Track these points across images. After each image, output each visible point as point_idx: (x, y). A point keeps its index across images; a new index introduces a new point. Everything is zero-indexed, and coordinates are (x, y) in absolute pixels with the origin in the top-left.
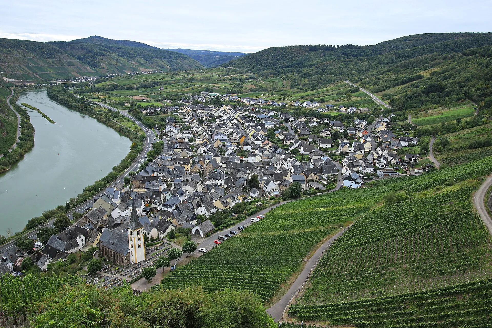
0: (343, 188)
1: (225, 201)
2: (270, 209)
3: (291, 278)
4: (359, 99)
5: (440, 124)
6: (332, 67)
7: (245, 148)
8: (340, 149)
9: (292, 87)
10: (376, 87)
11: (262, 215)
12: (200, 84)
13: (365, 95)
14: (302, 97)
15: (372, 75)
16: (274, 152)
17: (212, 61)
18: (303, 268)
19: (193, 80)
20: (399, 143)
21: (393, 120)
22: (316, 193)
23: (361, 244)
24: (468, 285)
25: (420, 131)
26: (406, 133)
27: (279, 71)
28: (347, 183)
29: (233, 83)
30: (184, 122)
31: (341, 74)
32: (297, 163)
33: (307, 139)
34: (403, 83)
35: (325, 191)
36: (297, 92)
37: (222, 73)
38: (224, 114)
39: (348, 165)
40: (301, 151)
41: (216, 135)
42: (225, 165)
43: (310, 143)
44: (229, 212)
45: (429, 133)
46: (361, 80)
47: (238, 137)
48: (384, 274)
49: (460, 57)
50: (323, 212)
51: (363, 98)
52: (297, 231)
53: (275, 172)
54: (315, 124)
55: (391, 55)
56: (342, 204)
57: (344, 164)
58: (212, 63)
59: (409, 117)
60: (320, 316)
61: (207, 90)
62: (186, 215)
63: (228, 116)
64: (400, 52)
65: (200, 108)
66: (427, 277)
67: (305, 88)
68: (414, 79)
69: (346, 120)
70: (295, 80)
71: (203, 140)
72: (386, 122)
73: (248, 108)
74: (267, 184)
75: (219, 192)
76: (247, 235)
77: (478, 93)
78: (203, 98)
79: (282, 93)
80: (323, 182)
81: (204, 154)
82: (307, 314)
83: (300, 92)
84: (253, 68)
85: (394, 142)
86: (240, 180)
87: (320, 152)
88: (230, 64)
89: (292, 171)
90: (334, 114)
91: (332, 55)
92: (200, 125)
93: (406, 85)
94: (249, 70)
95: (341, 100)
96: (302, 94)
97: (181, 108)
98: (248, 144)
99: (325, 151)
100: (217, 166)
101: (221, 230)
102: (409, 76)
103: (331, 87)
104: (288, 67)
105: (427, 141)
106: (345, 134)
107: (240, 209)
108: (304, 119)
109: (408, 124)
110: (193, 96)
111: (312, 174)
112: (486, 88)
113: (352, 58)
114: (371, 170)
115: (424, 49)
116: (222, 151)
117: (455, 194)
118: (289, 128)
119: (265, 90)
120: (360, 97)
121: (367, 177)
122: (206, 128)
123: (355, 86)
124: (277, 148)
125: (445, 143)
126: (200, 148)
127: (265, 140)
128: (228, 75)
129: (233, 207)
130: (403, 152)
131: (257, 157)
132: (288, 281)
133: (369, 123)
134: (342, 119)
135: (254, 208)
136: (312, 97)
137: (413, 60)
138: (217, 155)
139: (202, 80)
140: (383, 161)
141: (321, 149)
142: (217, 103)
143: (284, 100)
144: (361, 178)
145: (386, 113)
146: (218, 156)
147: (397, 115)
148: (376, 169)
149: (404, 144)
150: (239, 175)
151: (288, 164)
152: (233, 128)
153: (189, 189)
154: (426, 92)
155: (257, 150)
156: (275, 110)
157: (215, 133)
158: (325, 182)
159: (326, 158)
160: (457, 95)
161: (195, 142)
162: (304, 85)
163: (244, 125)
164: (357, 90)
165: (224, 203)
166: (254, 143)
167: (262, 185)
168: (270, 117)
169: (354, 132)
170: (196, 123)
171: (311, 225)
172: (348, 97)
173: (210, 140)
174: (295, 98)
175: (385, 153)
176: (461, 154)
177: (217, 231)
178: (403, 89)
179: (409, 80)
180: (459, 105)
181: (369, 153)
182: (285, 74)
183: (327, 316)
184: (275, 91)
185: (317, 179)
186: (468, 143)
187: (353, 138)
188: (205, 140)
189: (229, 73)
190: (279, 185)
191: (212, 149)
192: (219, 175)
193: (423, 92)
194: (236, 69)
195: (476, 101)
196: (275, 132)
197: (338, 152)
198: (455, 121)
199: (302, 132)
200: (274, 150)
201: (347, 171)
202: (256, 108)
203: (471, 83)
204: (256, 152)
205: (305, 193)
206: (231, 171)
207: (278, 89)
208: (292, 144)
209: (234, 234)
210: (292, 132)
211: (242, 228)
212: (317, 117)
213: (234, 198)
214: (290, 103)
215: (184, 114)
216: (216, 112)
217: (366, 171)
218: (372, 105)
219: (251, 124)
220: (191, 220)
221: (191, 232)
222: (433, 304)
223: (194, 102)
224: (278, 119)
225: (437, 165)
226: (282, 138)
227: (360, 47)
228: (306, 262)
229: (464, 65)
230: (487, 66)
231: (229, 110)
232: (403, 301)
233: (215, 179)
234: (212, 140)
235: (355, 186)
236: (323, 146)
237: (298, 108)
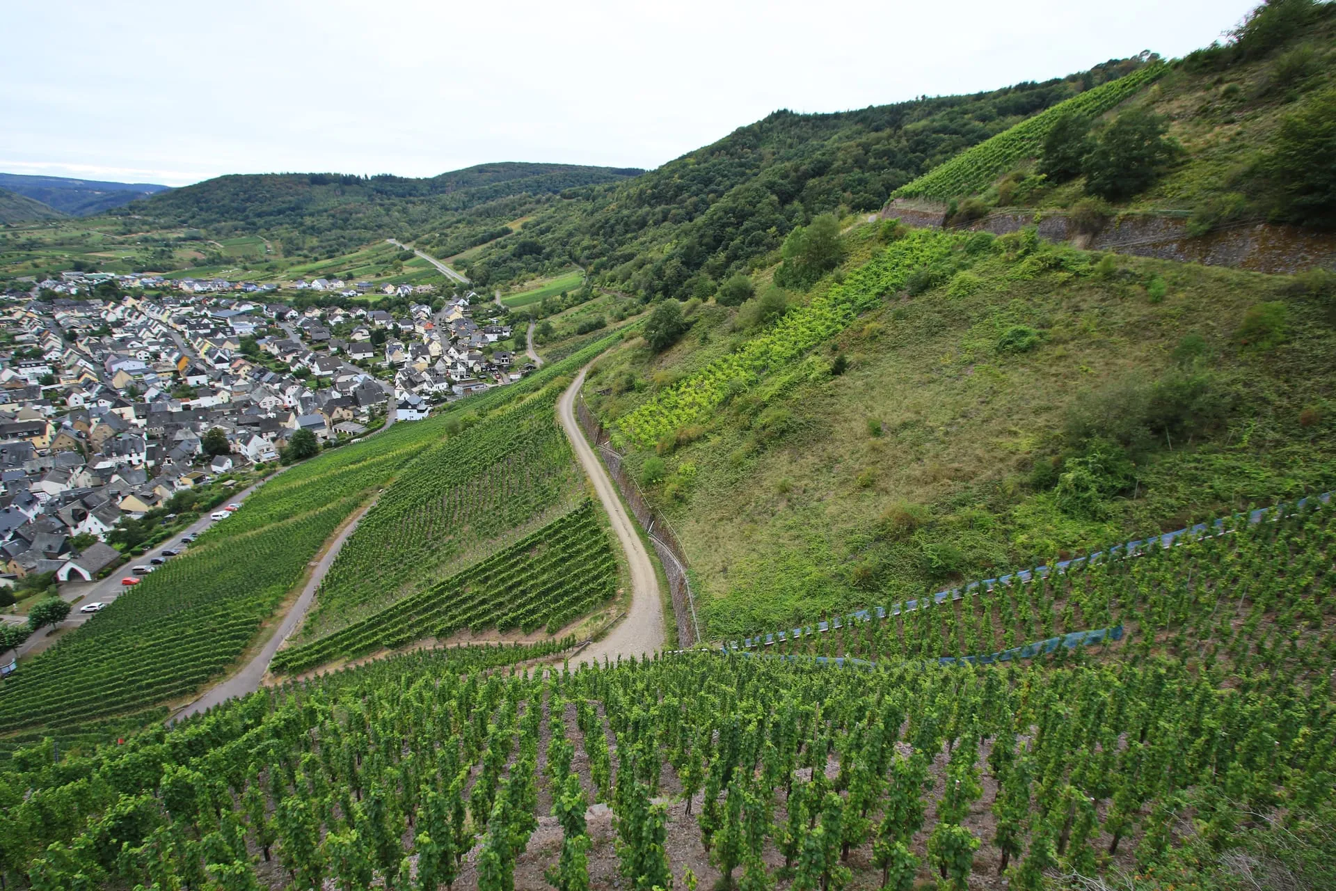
0: (399, 424)
1: (149, 494)
2: (253, 489)
3: (284, 604)
4: (415, 270)
5: (540, 303)
6: (360, 215)
7: (192, 381)
8: (390, 358)
9: (288, 253)
10: (442, 248)
11: (235, 504)
12: (57, 253)
13: (425, 263)
14: (310, 272)
15: (434, 229)
16: (258, 379)
17: (85, 201)
18: (308, 579)
19: (32, 245)
20: (484, 337)
21: (474, 302)
22: (349, 441)
23: (405, 510)
24: (545, 530)
25: (513, 315)
26: (494, 320)
27: (254, 224)
28: (402, 415)
29: (147, 249)
30: (21, 342)
31: (380, 227)
32: (307, 394)
33: (326, 348)
34: (483, 241)
35: (366, 434)
36: (299, 263)
37: (113, 228)
38: (130, 315)
39: (403, 383)
40: (316, 370)
41: (115, 362)
42: (144, 421)
43: (334, 355)
44: (162, 513)
45: (525, 318)
46: (416, 237)
47: (172, 360)
48: (437, 549)
49: (559, 201)
50: (351, 472)
51: (423, 269)
52: (302, 516)
53: (263, 416)
54: (340, 319)
55: (460, 195)
56: (387, 451)
57: (398, 382)
58: (85, 206)
59: (498, 294)
60: (330, 655)
61: (78, 267)
62: (44, 546)
63: (142, 318)
64: (473, 190)
65: (64, 307)
66: (496, 535)
67: (314, 255)
68: (499, 235)
69: (397, 308)
70: (290, 241)
71: (79, 377)
72: (464, 306)
73: (193, 299)
74: (246, 443)
75: (134, 479)
76: (198, 550)
77: (586, 252)
78: (72, 283)
79: (266, 265)
80: (362, 419)
81: (87, 406)
82: (306, 659)
83: (304, 263)
84: (193, 217)
85: (477, 336)
86: (183, 446)
87: (354, 368)
88: (131, 208)
89: (300, 411)
90: (373, 298)
91: (357, 193)
92: (67, 344)
93: (488, 245)
94: (185, 222)
95: (385, 274)
96: (310, 266)
97: (6, 311)
98: (196, 372)
99: (363, 364)
100: (124, 425)
101: (141, 553)
102: (492, 229)
103: (364, 251)
104: (271, 214)
105: (523, 329)
106: (397, 333)
107: (184, 502)
108: (317, 313)
109: (495, 306)
110: (39, 281)
111: (340, 409)
112: (594, 247)
113: (395, 200)
114: (443, 386)
115: (509, 186)
116: (134, 392)
117: (539, 402)
118: (289, 331)
119: (229, 262)
120: (418, 266)
121: (437, 399)
122: (87, 350)
123: (407, 247)
124: (263, 372)
125: (546, 330)
126: (74, 395)
127: (236, 359)
128: (130, 232)
129: (168, 503)
130: (491, 351)
131: (220, 395)
132: (276, 612)
133: (436, 310)
134: (388, 306)
135: (216, 493)
136: (330, 271)
137: (493, 203)
138: (120, 403)
139: (61, 244)
140: (461, 369)
141: (354, 362)
142: (111, 293)
143: (272, 278)
144: (427, 402)
145: (462, 291)
146: (125, 405)
147: (479, 293)
148: (452, 384)
149: (492, 338)
150: (179, 436)
151: (290, 397)
152: (158, 343)
153: (50, 489)
154: (518, 255)
155: (219, 380)
156: (255, 299)
157: (112, 358)
158: (366, 419)
159: (362, 377)
160: (559, 257)
161: (59, 382)
162: (312, 249)
163: (187, 335)
164: (410, 255)
165: (146, 498)
166: (213, 368)
167: (237, 446)
168: (243, 313)
169: (411, 327)
170: (55, 342)
171: (328, 500)
172: (397, 268)
173: (99, 375)
174: (294, 275)
175: (464, 356)
176: (568, 343)
177: (128, 560)
178: (484, 251)
179: (493, 236)
180: (564, 272)
181: (438, 358)
182: (268, 229)
183: (343, 650)
184: (250, 262)
185: (351, 417)
186: (577, 327)
187: (410, 336)
188: (86, 375)
189: (134, 228)
190: (274, 440)
191: (108, 393)
192: (130, 444)
193: (514, 255)
194: (150, 219)
195: (583, 265)
196: (259, 342)
197: (385, 365)
198: (559, 297)
199: (315, 336)
200: (257, 375)
201: (401, 393)
202: (211, 298)
203: (575, 239)
204: (217, 385)
205: (328, 445)
206: (159, 431)
207: (258, 259)
208: (296, 360)
209: (172, 554)
210: (296, 338)
211: (192, 539)
212: (342, 307)
213: (171, 484)
214: (286, 285)
215: (17, 324)
216: (108, 312)
217: (434, 389)
218: (438, 279)
219: (201, 332)
220: (61, 553)
221: (57, 580)
222: (501, 572)
223: (43, 296)
224: (264, 316)
225: (539, 362)
226: (275, 351)
227: (407, 180)
228: (314, 567)
229: (564, 213)
230: (592, 213)
231: (144, 306)
232: (462, 582)
233: (120, 454)
234: (104, 373)
235: (417, 416)
236: (359, 357)
237: (302, 293)
